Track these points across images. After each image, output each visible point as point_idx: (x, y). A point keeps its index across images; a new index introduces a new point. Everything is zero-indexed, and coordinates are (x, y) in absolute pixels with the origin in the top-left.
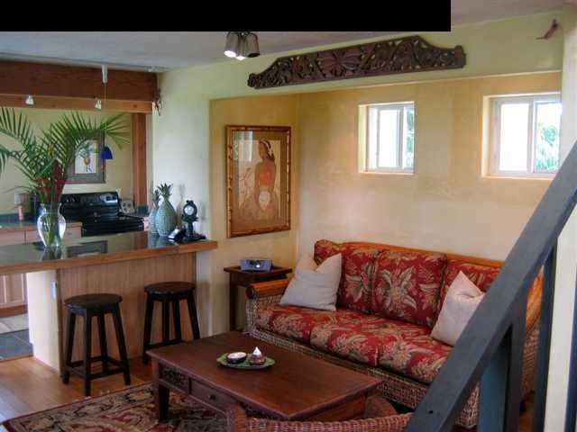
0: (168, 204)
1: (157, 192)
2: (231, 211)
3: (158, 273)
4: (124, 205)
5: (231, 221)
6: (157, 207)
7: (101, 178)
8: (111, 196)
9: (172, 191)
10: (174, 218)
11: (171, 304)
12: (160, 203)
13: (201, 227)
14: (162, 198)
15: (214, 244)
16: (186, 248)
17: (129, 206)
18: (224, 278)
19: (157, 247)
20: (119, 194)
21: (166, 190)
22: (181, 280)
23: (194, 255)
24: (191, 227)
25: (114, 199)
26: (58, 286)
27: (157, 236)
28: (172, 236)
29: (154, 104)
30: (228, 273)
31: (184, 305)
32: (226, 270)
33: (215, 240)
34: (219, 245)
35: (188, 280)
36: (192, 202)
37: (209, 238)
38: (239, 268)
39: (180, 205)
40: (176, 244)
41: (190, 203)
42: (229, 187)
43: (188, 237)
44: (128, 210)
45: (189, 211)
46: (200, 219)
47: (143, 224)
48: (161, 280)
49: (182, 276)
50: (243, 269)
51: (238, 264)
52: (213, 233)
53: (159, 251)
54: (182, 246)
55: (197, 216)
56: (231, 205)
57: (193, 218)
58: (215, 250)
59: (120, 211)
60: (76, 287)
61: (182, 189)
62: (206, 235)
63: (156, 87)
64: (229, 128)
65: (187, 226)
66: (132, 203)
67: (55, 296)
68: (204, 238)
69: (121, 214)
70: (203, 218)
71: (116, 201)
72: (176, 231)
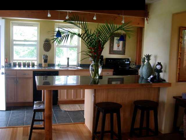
0: (149, 64)
1: (144, 58)
2: (179, 69)
3: (141, 95)
4: (132, 64)
5: (179, 74)
6: (144, 65)
7: (123, 52)
8: (127, 60)
9: (151, 58)
10: (151, 70)
11: (145, 112)
12: (145, 63)
13: (164, 75)
14: (146, 61)
15: (169, 84)
16: (156, 85)
17: (134, 65)
18: (173, 101)
19: (142, 83)
20: (130, 60)
21: (148, 57)
22: (152, 100)
23: (159, 89)
24: (159, 75)
25: (128, 61)
26: (95, 97)
27: (143, 78)
28: (149, 79)
29: (145, 19)
30: (175, 99)
31: (152, 113)
32: (174, 97)
33: (170, 82)
34: (172, 85)
35: (155, 100)
36: (160, 63)
37: (167, 81)
38: (181, 97)
39: (154, 64)
40: (151, 83)
41: (159, 64)
42: (179, 57)
43: (157, 80)
44: (133, 67)
45: (158, 67)
46: (163, 72)
47: (138, 72)
48: (142, 99)
49: (152, 98)
50: (183, 98)
51: (181, 95)
52: (169, 79)
53: (142, 85)
54: (153, 84)
55: (162, 70)
56: (180, 66)
57: (160, 71)
58: (169, 87)
59: (130, 66)
60: (103, 98)
61: (156, 57)
62: (166, 80)
63: (147, 11)
64: (181, 28)
65: (157, 74)
66: (135, 63)
67: (93, 101)
68: (165, 81)
69: (130, 68)
70: (165, 71)
71: (129, 62)
72: (152, 76)
